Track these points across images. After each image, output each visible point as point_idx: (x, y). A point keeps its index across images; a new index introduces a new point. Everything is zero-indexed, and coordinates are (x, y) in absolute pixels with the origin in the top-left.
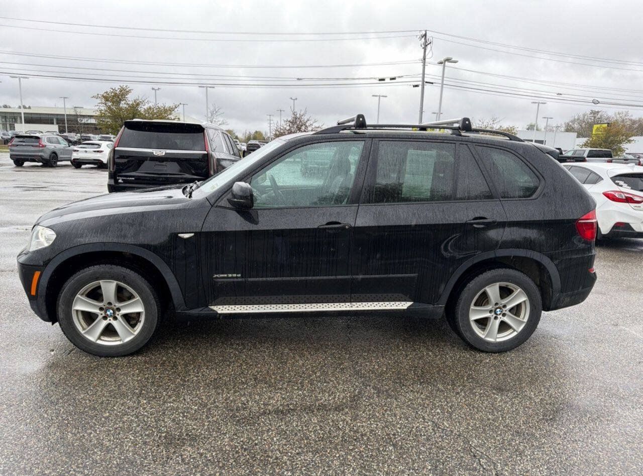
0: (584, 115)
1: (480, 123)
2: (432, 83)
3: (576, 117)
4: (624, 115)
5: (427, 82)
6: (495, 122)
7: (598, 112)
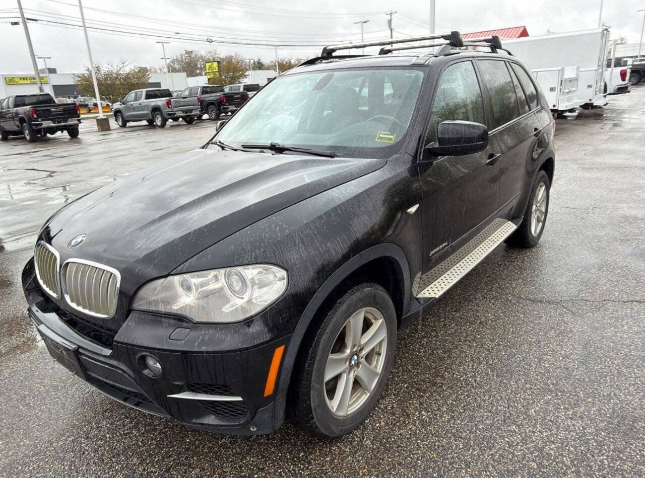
0: (181, 56)
1: (109, 66)
2: (36, 20)
3: (175, 58)
4: (213, 53)
5: (28, 19)
6: (125, 64)
7: (191, 52)
